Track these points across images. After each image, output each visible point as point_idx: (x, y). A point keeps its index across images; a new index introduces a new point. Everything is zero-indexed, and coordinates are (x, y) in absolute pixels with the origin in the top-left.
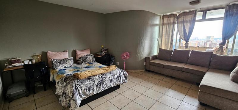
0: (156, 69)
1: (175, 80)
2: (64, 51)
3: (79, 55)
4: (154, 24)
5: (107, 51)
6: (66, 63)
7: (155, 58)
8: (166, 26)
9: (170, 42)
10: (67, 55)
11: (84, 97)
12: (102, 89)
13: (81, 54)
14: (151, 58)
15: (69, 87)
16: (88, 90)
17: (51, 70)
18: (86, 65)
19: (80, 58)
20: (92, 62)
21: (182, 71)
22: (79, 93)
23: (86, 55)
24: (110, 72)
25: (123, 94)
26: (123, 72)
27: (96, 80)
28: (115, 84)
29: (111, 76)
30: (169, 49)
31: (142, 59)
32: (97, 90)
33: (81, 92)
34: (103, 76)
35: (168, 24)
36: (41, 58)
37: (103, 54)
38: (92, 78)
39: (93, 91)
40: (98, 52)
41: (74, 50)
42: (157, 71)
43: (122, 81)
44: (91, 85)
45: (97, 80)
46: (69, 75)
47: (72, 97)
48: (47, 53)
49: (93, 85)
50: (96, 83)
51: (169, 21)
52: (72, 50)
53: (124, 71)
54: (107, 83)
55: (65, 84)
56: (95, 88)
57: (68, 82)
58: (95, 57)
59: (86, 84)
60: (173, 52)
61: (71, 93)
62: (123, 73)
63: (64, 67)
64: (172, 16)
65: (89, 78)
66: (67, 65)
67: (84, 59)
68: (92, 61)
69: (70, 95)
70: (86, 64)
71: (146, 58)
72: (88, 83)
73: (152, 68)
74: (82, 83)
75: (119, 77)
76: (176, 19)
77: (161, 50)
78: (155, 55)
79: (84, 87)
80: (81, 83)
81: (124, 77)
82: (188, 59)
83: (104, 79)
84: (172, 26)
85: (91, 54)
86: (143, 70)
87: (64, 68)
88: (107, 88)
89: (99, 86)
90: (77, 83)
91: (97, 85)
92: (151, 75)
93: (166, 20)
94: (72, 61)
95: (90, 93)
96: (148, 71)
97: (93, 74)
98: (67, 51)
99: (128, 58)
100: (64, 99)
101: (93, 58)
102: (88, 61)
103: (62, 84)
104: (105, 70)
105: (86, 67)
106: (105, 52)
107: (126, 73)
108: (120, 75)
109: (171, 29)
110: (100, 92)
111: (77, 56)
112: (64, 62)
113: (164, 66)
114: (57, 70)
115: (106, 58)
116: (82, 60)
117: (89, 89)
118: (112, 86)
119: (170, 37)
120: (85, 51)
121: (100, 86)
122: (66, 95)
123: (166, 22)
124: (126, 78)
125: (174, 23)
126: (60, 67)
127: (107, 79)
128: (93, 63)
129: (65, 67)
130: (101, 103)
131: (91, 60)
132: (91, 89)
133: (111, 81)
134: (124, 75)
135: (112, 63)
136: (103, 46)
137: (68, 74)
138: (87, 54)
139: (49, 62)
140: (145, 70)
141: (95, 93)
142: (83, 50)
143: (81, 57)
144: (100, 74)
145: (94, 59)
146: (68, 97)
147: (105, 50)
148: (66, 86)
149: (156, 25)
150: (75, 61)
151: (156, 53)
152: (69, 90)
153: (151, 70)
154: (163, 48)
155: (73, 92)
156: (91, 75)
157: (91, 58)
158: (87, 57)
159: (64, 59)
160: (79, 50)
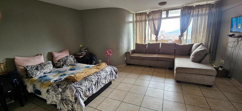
0: (137, 62)
1: (153, 69)
2: (37, 55)
3: (57, 57)
5: (87, 50)
6: (45, 68)
7: (134, 52)
8: (139, 23)
9: (143, 37)
10: (42, 59)
11: (85, 99)
12: (99, 88)
13: (59, 56)
14: (130, 52)
15: (68, 93)
16: (88, 91)
17: (26, 80)
18: (69, 68)
19: (59, 61)
20: (74, 63)
21: (157, 60)
22: (80, 95)
23: (64, 56)
24: (102, 70)
25: (117, 88)
26: (113, 68)
27: (93, 80)
28: (109, 81)
29: (105, 73)
30: (143, 43)
31: (123, 54)
32: (96, 89)
33: (82, 95)
34: (98, 75)
35: (141, 21)
37: (84, 53)
38: (88, 78)
39: (93, 91)
40: (78, 52)
41: (49, 53)
42: (137, 64)
43: (113, 76)
44: (90, 85)
45: (94, 79)
46: (57, 80)
47: (76, 101)
48: (13, 60)
49: (92, 85)
50: (94, 83)
51: (141, 19)
53: (114, 67)
54: (102, 80)
55: (60, 90)
56: (94, 87)
57: (64, 87)
58: (75, 58)
59: (85, 85)
60: (147, 46)
61: (74, 98)
62: (114, 69)
63: (43, 73)
64: (144, 14)
65: (85, 79)
66: (47, 70)
67: (64, 62)
68: (73, 62)
69: (71, 100)
70: (68, 66)
72: (86, 84)
73: (132, 62)
74: (81, 84)
75: (111, 74)
76: (147, 17)
77: (137, 45)
79: (84, 88)
80: (80, 85)
81: (115, 73)
82: (160, 50)
83: (100, 77)
84: (144, 23)
85: (70, 55)
86: (125, 65)
87: (44, 75)
88: (103, 86)
89: (96, 85)
90: (76, 86)
91: (95, 84)
92: (133, 68)
93: (138, 18)
94: (51, 65)
95: (89, 94)
96: (128, 64)
97: (88, 74)
98: (41, 55)
99: (111, 55)
100: (65, 106)
101: (74, 59)
102: (70, 63)
103: (55, 91)
104: (97, 69)
105: (71, 70)
106: (85, 52)
107: (115, 68)
108: (111, 71)
109: (144, 26)
110: (98, 90)
111: (54, 59)
112: (42, 68)
113: (143, 58)
114: (36, 78)
115: (88, 57)
116: (62, 63)
117: (89, 89)
118: (107, 83)
119: (144, 33)
120: (62, 52)
121: (98, 84)
122: (66, 101)
123: (139, 19)
124: (116, 73)
125: (145, 21)
126: (38, 74)
127: (102, 77)
128: (75, 64)
129: (45, 73)
130: (101, 101)
132: (90, 89)
133: (105, 78)
134: (114, 70)
136: (81, 46)
137: (55, 79)
138: (66, 56)
139: (19, 70)
140: (126, 64)
141: (94, 93)
143: (59, 60)
144: (94, 73)
145: (75, 60)
146: (69, 102)
147: (85, 49)
148: (64, 91)
149: (131, 22)
150: (55, 66)
151: (132, 48)
152: (69, 95)
153: (131, 63)
154: (138, 42)
155: (75, 95)
156: (87, 76)
157: (71, 59)
158: (67, 59)
159: (40, 64)
160: (56, 52)
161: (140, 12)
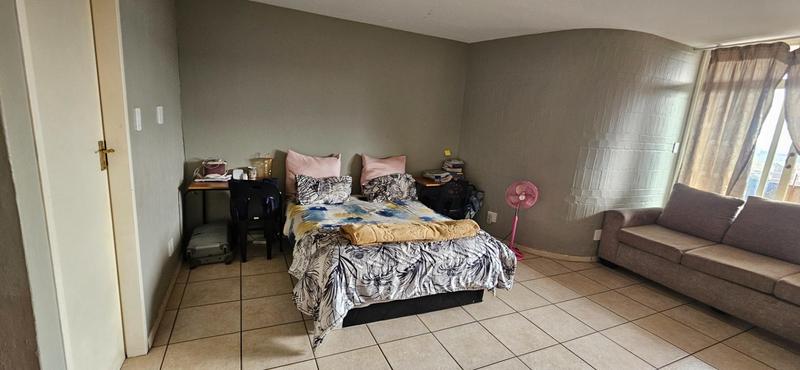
0: (646, 264)
1: (729, 327)
2: (331, 156)
3: (371, 171)
4: (666, 82)
5: (460, 170)
6: (331, 190)
7: (651, 218)
8: (721, 95)
9: (734, 162)
10: (335, 168)
11: (361, 302)
12: (417, 291)
13: (375, 169)
14: (627, 217)
15: (321, 263)
16: (372, 282)
17: (290, 205)
18: (384, 207)
19: (371, 182)
20: (406, 198)
21: (772, 295)
22: (347, 285)
23: (389, 174)
24: (452, 242)
25: (487, 324)
26: (500, 247)
27: (401, 259)
28: (463, 284)
29: (453, 254)
30: (723, 194)
31: (589, 214)
32: (402, 289)
33: (351, 284)
34: (427, 249)
35: (738, 86)
36: (272, 167)
37: (446, 177)
38: (391, 248)
39: (389, 289)
40: (430, 171)
41: (357, 155)
42: (646, 274)
43: (490, 278)
44: (385, 269)
45: (406, 257)
46: (330, 226)
47: (326, 292)
48: (285, 155)
49: (391, 270)
50: (402, 269)
51: (743, 75)
52: (354, 154)
53: (504, 247)
54: (435, 273)
55: (313, 249)
56: (396, 280)
57: (322, 245)
58: (416, 185)
59: (370, 263)
60: (741, 208)
61: (326, 281)
62: (501, 252)
63: (323, 201)
64: (765, 51)
65: (383, 247)
66: (333, 197)
67: (382, 188)
68: (405, 195)
69: (321, 284)
70: (388, 201)
71: (605, 212)
72: (376, 261)
73: (625, 257)
74: (360, 256)
75: (483, 264)
76: (780, 66)
77: (680, 194)
78: (647, 207)
79: (362, 270)
80: (357, 257)
81: (499, 268)
83: (430, 259)
84: (752, 97)
85: (407, 172)
86: (588, 259)
87: (323, 206)
88: (434, 292)
89: (408, 277)
90: (344, 254)
91: (404, 275)
92: (616, 281)
93: (724, 71)
94: (348, 187)
95: (380, 294)
96: (606, 264)
97: (398, 236)
98: (337, 157)
99: (529, 203)
100: (306, 294)
101: (410, 188)
102: (395, 196)
103: (307, 248)
104: (437, 233)
105: (384, 213)
106: (452, 173)
107: (509, 254)
108: (486, 257)
109: (750, 108)
110: (409, 297)
111: (363, 174)
112: (326, 189)
113: (682, 260)
114: (304, 207)
115: (452, 192)
116: (376, 190)
117: (377, 280)
118: (454, 288)
119: (740, 143)
120: (387, 160)
121: (413, 277)
122: (310, 282)
123: (727, 77)
124: (508, 271)
125: (769, 84)
126: (313, 199)
127: (439, 262)
128: (408, 202)
129: (326, 203)
131: (402, 193)
132: (383, 282)
133: (451, 271)
134: (503, 260)
135: (473, 213)
136: (448, 153)
137: (330, 223)
138: (393, 172)
139: (288, 181)
140: (594, 259)
141: (392, 297)
142: (384, 159)
143: (373, 180)
144: (419, 241)
145: (414, 191)
146: (315, 288)
147: (454, 166)
148: (316, 256)
149: (677, 88)
150: (357, 190)
151: (655, 198)
152: (320, 270)
153: (619, 261)
154: (695, 184)
155: (330, 277)
156: (390, 240)
157: (403, 185)
158: (393, 182)
159: (326, 179)
160: (372, 157)
161: (742, 43)
